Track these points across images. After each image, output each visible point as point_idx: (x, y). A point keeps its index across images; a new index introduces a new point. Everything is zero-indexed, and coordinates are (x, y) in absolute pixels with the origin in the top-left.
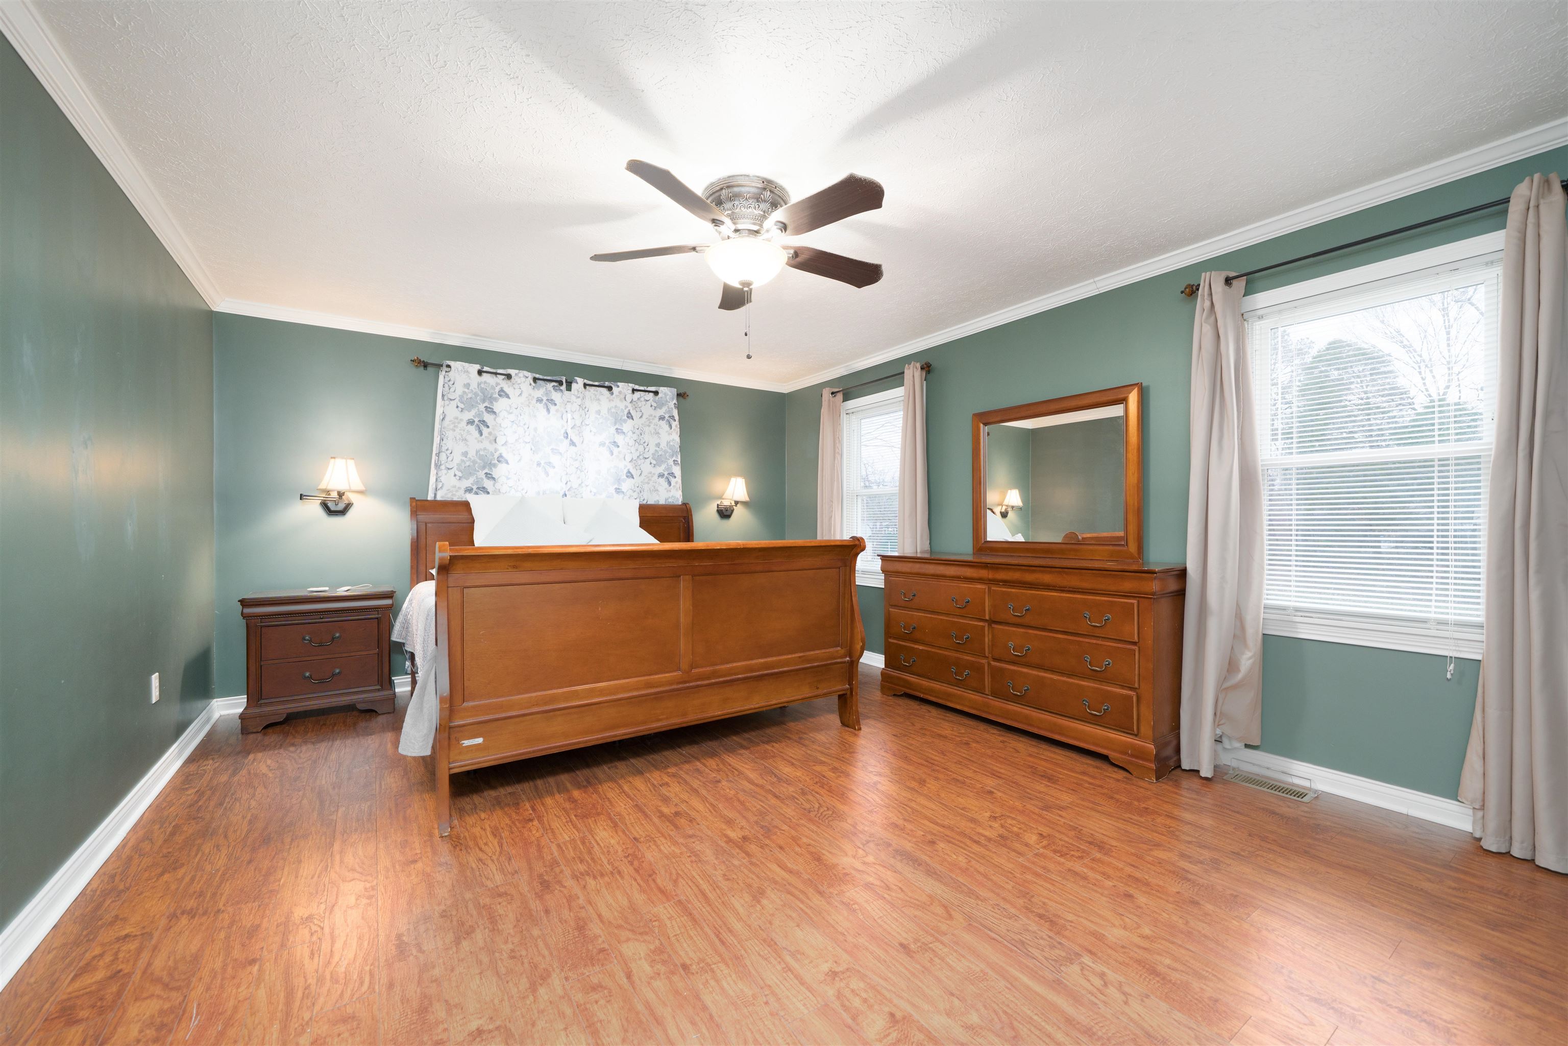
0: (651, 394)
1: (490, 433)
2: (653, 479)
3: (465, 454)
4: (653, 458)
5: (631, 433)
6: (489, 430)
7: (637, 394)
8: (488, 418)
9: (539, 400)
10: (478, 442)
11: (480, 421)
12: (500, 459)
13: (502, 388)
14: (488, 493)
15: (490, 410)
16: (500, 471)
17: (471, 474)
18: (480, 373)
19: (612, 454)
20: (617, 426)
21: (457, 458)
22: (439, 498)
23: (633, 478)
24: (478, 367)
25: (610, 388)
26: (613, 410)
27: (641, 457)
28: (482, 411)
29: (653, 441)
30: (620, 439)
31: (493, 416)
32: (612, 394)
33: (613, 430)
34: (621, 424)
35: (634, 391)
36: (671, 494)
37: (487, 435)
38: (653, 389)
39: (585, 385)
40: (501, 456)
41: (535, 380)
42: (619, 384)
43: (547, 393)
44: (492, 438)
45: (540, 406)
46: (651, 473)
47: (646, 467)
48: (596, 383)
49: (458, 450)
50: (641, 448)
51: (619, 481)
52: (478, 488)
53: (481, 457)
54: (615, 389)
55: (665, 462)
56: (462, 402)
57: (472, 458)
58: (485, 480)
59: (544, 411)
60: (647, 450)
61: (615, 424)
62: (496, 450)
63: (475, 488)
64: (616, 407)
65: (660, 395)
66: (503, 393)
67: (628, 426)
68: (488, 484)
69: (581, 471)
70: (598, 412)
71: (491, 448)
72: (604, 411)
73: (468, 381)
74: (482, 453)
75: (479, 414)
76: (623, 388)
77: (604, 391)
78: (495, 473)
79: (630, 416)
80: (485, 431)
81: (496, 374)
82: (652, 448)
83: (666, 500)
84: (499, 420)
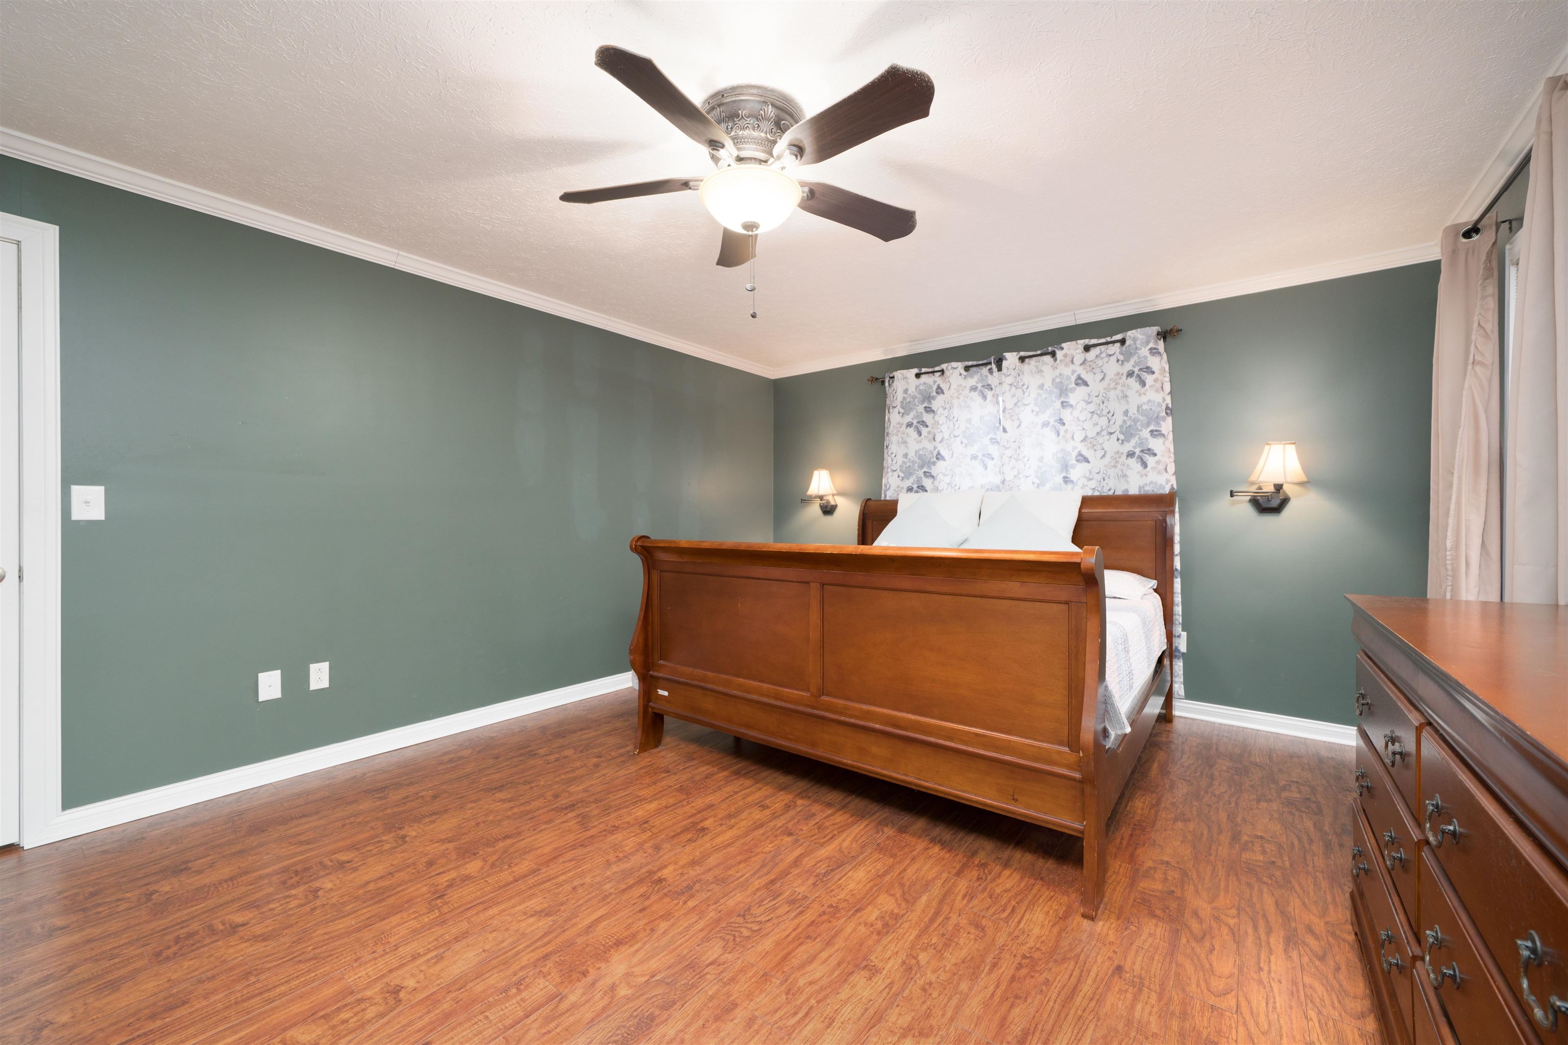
0: (1118, 345)
1: (929, 433)
2: (1121, 460)
3: (906, 455)
4: (1121, 432)
5: (1083, 404)
6: (928, 429)
7: (1094, 352)
8: (927, 418)
9: (973, 389)
10: (917, 442)
11: (918, 422)
12: (939, 457)
13: (939, 385)
14: (926, 491)
15: (929, 410)
16: (939, 468)
17: (911, 474)
18: (918, 376)
19: (1058, 435)
20: (1062, 399)
21: (900, 459)
22: (888, 498)
23: (1088, 461)
24: (915, 371)
25: (1053, 354)
26: (1058, 380)
27: (1104, 433)
28: (921, 413)
29: (1118, 408)
30: (1067, 415)
31: (931, 415)
32: (1056, 360)
33: (1058, 404)
34: (1067, 395)
35: (1087, 348)
36: (1148, 480)
37: (926, 434)
38: (1119, 337)
39: (1022, 359)
40: (939, 454)
41: (967, 368)
42: (1063, 345)
43: (981, 380)
44: (931, 437)
45: (975, 395)
46: (1118, 452)
47: (1112, 445)
48: (1039, 352)
49: (900, 451)
50: (1103, 421)
51: (1065, 467)
52: (918, 487)
53: (920, 457)
54: (1059, 354)
55: (1135, 436)
56: (903, 408)
57: (912, 459)
58: (924, 478)
59: (979, 399)
60: (1112, 422)
61: (1061, 396)
62: (935, 448)
63: (915, 487)
64: (1060, 375)
65: (1128, 343)
66: (940, 391)
67: (1077, 396)
68: (927, 482)
69: (1017, 460)
70: (1041, 387)
71: (930, 447)
72: (1048, 384)
73: (907, 387)
74: (921, 452)
75: (919, 415)
76: (1072, 349)
77: (1048, 358)
78: (934, 471)
79: (1081, 382)
80: (924, 431)
81: (933, 372)
82: (1119, 419)
83: (1140, 488)
84: (937, 418)
